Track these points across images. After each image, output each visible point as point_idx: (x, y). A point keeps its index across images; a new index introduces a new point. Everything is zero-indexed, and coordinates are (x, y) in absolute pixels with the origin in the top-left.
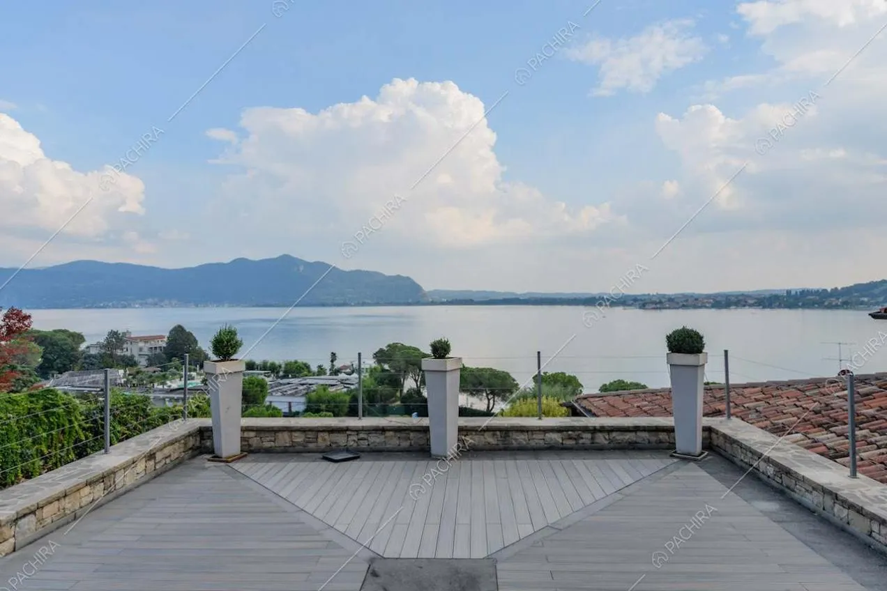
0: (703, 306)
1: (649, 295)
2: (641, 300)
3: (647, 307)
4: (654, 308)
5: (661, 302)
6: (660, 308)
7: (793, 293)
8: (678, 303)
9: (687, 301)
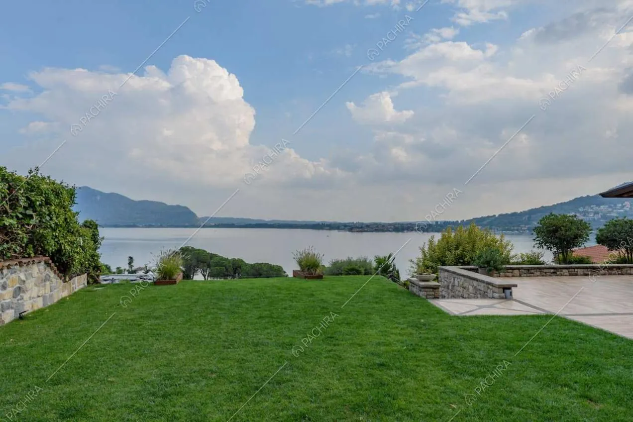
0: (388, 230)
1: (353, 223)
2: (350, 226)
3: (353, 230)
4: (358, 231)
5: (362, 228)
6: (362, 231)
7: (439, 223)
8: (372, 228)
9: (378, 227)
